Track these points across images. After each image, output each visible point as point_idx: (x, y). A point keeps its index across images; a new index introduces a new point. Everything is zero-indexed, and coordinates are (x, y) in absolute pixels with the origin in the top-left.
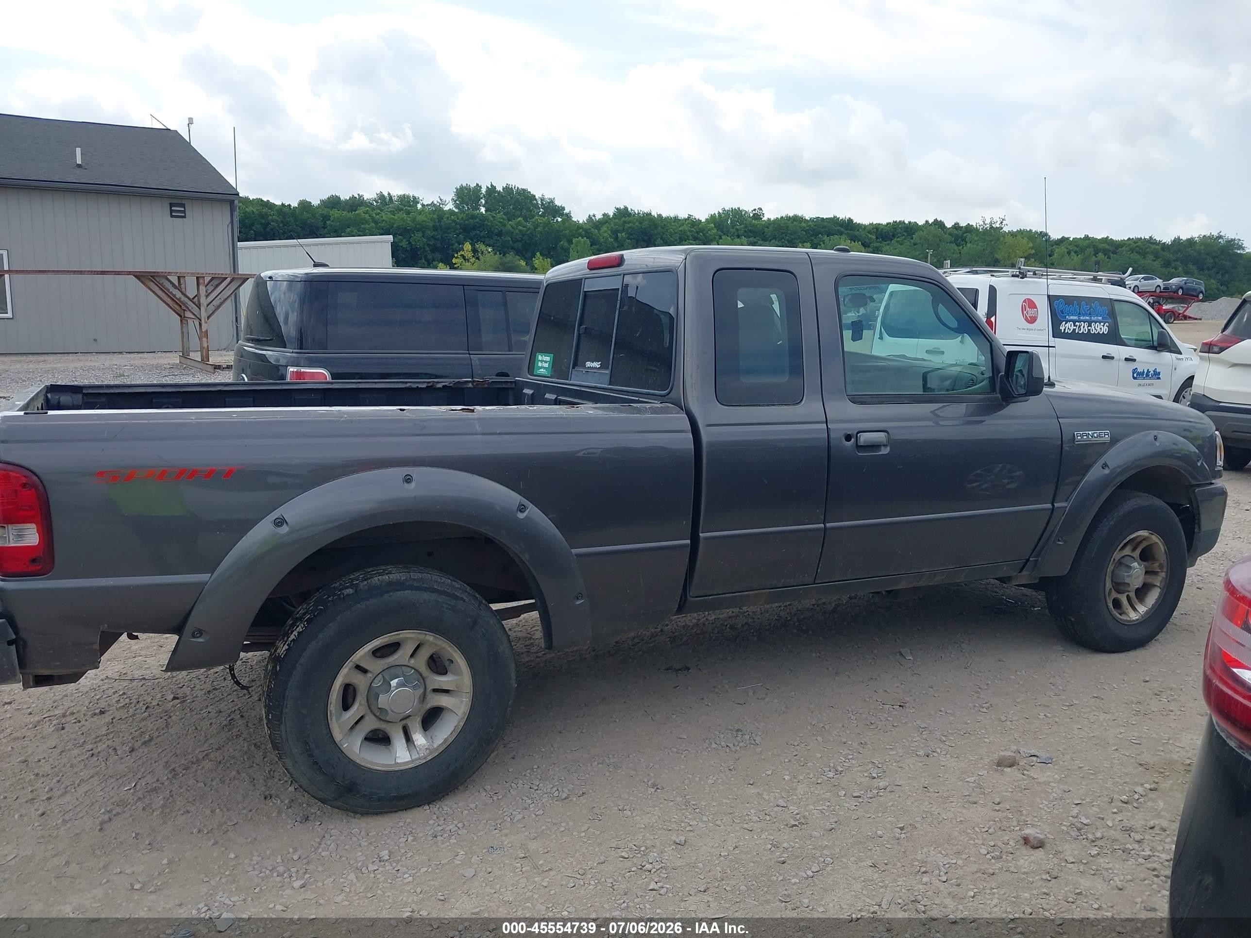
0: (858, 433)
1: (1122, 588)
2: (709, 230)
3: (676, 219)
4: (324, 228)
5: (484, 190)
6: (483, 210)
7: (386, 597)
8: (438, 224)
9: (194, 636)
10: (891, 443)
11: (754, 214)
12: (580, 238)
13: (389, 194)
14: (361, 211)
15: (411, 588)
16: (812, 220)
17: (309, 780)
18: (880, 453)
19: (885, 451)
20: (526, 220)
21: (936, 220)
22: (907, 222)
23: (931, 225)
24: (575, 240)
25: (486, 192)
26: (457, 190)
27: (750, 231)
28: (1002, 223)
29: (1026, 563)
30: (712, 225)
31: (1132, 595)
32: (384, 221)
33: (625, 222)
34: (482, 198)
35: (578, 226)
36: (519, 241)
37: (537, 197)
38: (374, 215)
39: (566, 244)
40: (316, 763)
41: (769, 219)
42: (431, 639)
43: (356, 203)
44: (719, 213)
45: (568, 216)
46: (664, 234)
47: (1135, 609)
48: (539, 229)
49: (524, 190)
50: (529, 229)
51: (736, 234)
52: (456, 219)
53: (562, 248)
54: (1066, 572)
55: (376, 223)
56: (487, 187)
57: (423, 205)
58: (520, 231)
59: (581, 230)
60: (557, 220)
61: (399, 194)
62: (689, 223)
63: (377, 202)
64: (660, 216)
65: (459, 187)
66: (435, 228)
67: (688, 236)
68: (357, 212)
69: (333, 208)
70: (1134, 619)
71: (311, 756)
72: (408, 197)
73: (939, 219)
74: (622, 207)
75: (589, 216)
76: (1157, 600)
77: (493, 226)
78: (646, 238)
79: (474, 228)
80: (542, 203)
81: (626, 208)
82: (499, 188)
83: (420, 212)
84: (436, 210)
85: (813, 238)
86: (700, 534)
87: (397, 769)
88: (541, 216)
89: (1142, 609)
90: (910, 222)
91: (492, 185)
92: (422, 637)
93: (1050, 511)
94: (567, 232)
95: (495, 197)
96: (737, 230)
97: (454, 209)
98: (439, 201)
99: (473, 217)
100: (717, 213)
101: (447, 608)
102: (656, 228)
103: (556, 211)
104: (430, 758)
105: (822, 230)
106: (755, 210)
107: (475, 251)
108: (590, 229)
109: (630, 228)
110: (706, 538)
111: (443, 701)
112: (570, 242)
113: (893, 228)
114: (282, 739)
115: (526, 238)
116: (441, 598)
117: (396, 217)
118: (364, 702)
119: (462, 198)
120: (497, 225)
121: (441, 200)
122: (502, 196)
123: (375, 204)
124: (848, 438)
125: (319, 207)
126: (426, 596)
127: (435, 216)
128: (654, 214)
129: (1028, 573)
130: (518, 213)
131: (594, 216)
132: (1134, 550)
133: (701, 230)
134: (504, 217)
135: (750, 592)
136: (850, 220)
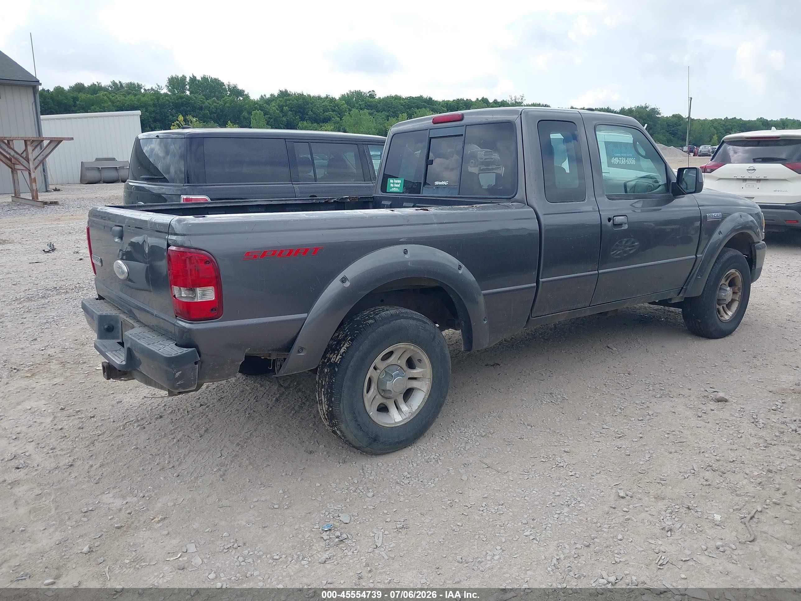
0: (614, 217)
1: (721, 302)
2: (342, 105)
3: (319, 98)
4: (75, 106)
5: (188, 80)
6: (188, 93)
7: (392, 323)
8: (157, 102)
9: (299, 352)
10: (628, 223)
11: (370, 95)
12: (257, 111)
13: (120, 82)
14: (101, 94)
15: (403, 318)
16: (406, 99)
17: (354, 436)
18: (623, 228)
19: (626, 227)
20: (218, 99)
21: (483, 98)
22: (465, 99)
23: (480, 101)
24: (253, 113)
25: (190, 80)
26: (169, 79)
27: (369, 106)
28: (522, 99)
29: (681, 290)
30: (344, 102)
31: (725, 306)
32: (118, 101)
33: (286, 100)
34: (187, 85)
35: (255, 103)
36: (214, 113)
37: (225, 84)
38: (111, 97)
39: (246, 114)
40: (359, 425)
41: (380, 98)
42: (412, 347)
43: (95, 89)
44: (347, 94)
45: (247, 97)
46: (313, 108)
47: (727, 314)
48: (227, 105)
49: (215, 79)
50: (221, 105)
51: (359, 108)
52: (169, 99)
53: (244, 118)
54: (700, 294)
55: (113, 102)
56: (190, 77)
57: (145, 90)
58: (215, 106)
59: (256, 105)
60: (240, 99)
61: (127, 82)
62: (328, 100)
63: (111, 87)
64: (309, 96)
65: (170, 77)
66: (154, 105)
67: (328, 109)
68: (97, 95)
69: (79, 92)
70: (727, 319)
71: (356, 421)
72: (134, 84)
73: (485, 97)
74: (284, 90)
75: (262, 96)
76: (737, 308)
77: (195, 103)
78: (302, 111)
79: (182, 105)
80: (229, 87)
81: (286, 91)
82: (199, 78)
83: (144, 95)
84: (156, 94)
85: (408, 110)
86: (540, 280)
87: (396, 425)
88: (229, 96)
89: (730, 313)
90: (467, 100)
91: (193, 76)
92: (408, 346)
93: (695, 260)
94: (247, 106)
95: (196, 84)
96: (360, 105)
97: (168, 92)
98: (157, 86)
99: (181, 98)
100: (346, 94)
101: (422, 329)
102: (308, 104)
103: (239, 93)
104: (412, 418)
105: (414, 105)
106: (370, 92)
107: (185, 120)
108: (263, 105)
109: (290, 103)
110: (543, 282)
111: (414, 384)
112: (250, 113)
113: (457, 103)
114: (341, 413)
115: (219, 110)
116: (418, 323)
117: (127, 99)
118: (376, 387)
119: (173, 85)
120: (198, 103)
121: (159, 86)
122: (201, 83)
123: (110, 89)
124: (609, 220)
125: (69, 91)
126: (411, 322)
127: (154, 97)
128: (305, 94)
129: (682, 295)
130: (213, 94)
131: (265, 96)
132: (726, 281)
133: (337, 105)
134: (203, 97)
135: (560, 313)
136: (430, 99)
